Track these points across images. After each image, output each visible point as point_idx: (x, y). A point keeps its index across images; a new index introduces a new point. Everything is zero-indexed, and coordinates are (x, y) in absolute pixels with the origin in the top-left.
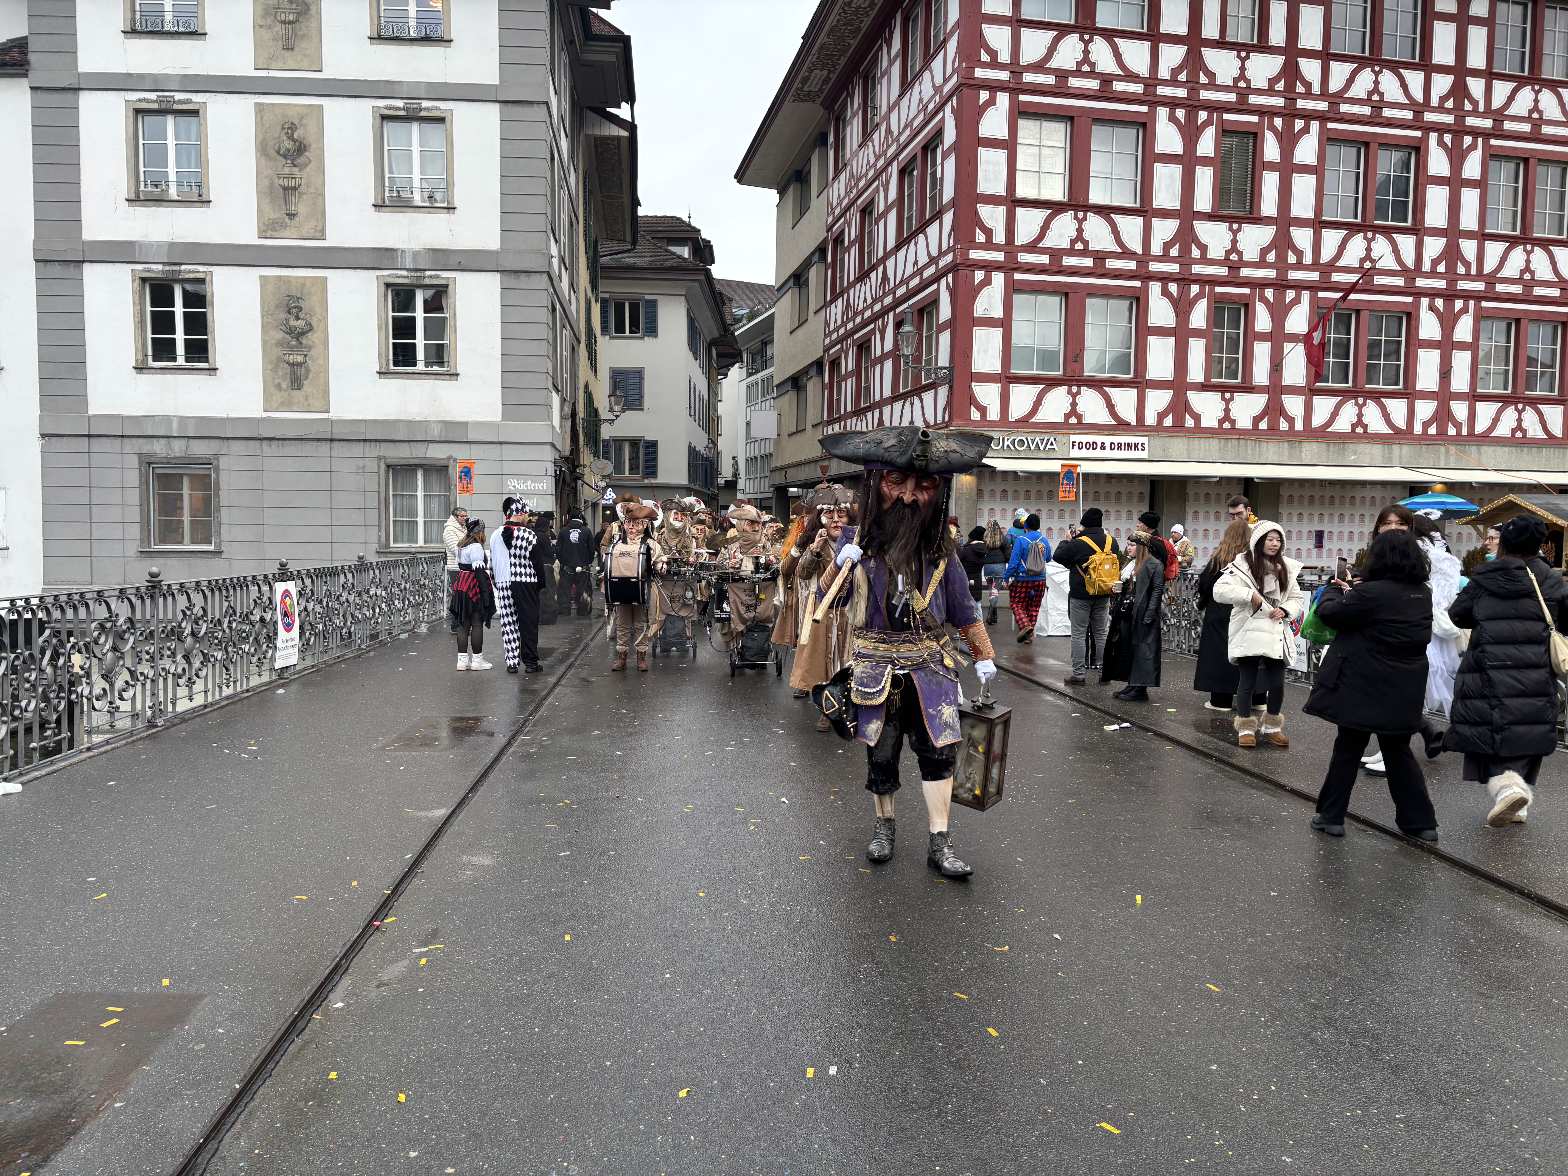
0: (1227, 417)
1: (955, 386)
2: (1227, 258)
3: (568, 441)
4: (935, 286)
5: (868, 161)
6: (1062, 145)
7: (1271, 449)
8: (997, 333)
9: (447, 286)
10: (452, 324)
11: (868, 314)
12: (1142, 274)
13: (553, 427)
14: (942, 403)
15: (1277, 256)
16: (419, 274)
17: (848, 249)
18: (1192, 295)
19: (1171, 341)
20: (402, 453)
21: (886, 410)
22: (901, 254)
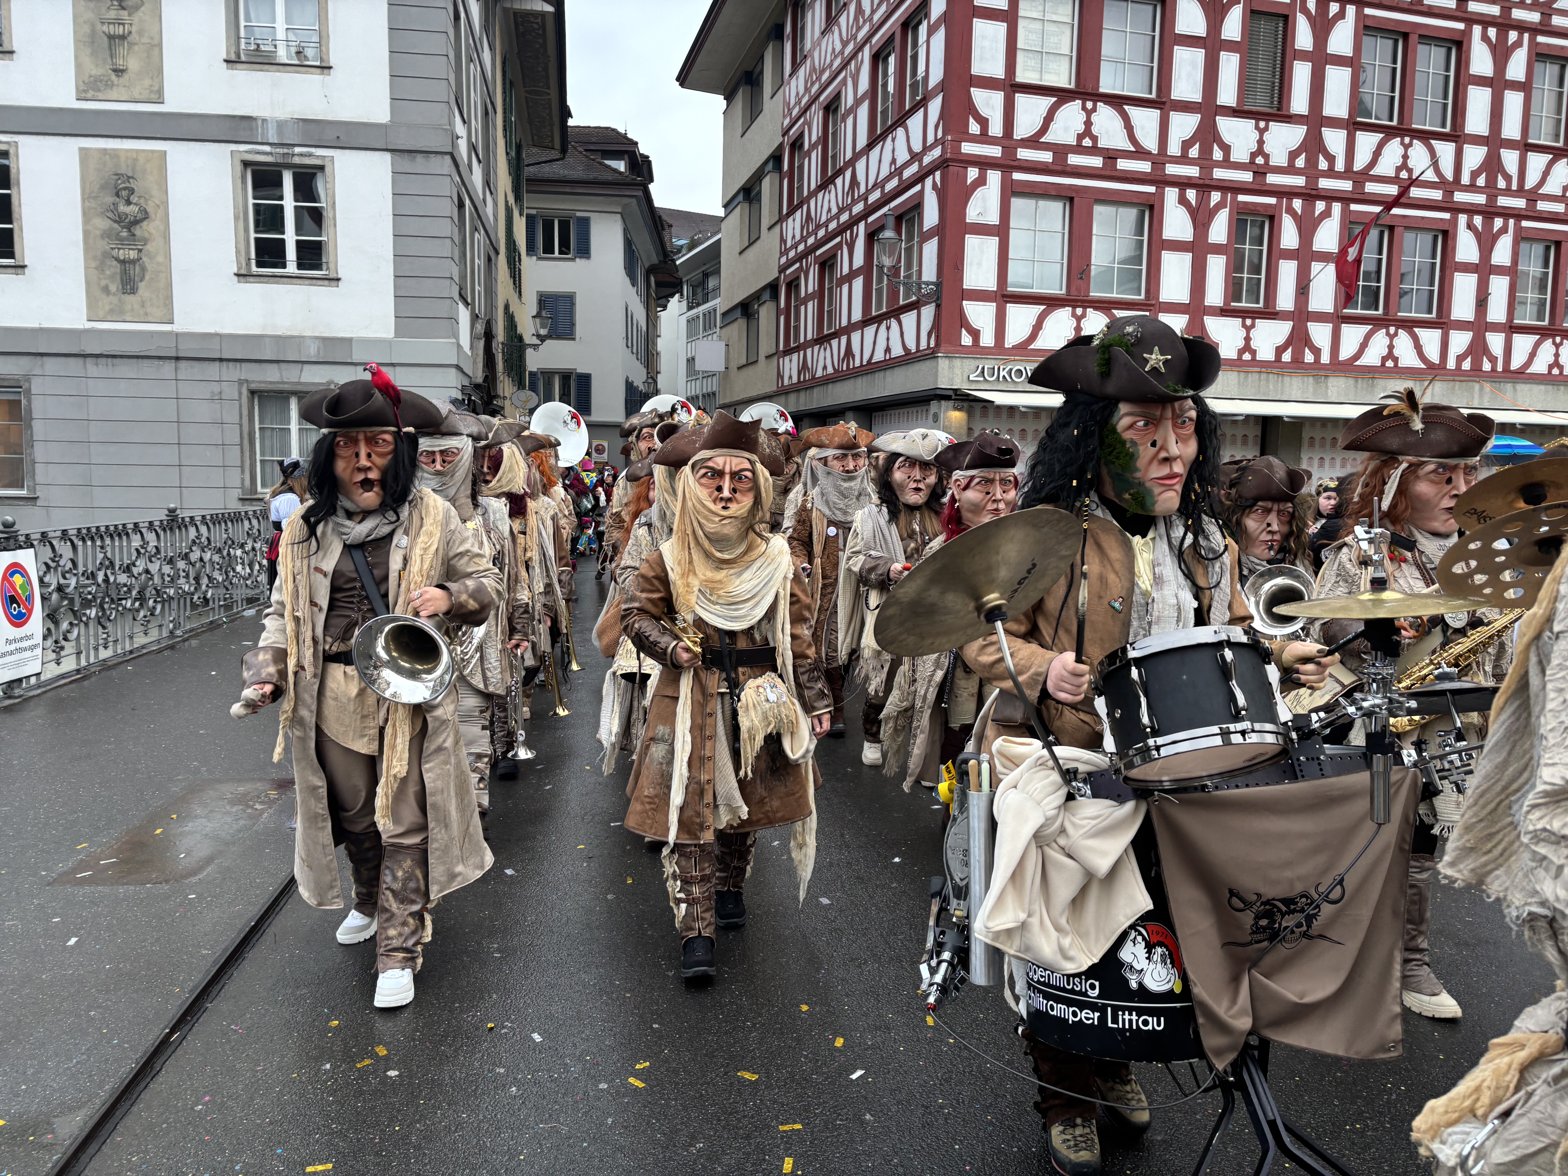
0: (1247, 347)
1: (943, 305)
2: (1252, 162)
3: (480, 365)
4: (918, 187)
5: (834, 49)
6: (1069, 20)
7: (1295, 385)
8: (992, 243)
9: (322, 168)
10: (331, 215)
11: (833, 225)
12: (1158, 178)
13: (459, 346)
14: (926, 325)
15: (1307, 160)
16: (286, 151)
17: (808, 154)
18: (1212, 204)
19: (1188, 257)
20: (270, 377)
21: (856, 337)
22: (875, 153)
